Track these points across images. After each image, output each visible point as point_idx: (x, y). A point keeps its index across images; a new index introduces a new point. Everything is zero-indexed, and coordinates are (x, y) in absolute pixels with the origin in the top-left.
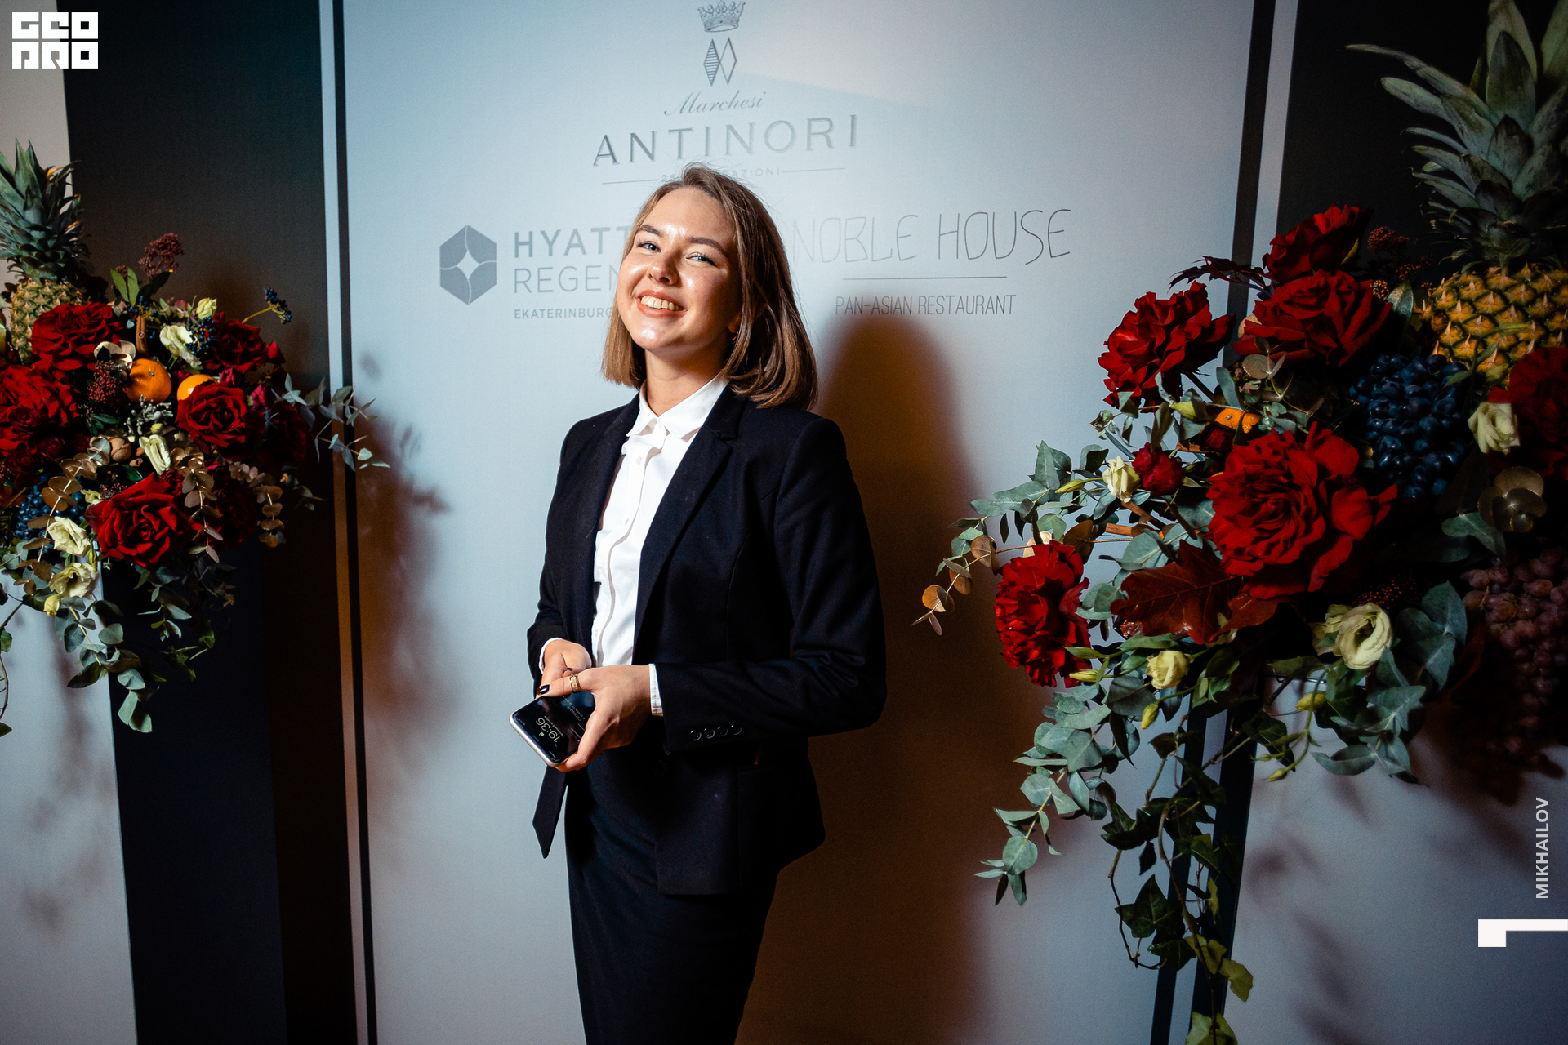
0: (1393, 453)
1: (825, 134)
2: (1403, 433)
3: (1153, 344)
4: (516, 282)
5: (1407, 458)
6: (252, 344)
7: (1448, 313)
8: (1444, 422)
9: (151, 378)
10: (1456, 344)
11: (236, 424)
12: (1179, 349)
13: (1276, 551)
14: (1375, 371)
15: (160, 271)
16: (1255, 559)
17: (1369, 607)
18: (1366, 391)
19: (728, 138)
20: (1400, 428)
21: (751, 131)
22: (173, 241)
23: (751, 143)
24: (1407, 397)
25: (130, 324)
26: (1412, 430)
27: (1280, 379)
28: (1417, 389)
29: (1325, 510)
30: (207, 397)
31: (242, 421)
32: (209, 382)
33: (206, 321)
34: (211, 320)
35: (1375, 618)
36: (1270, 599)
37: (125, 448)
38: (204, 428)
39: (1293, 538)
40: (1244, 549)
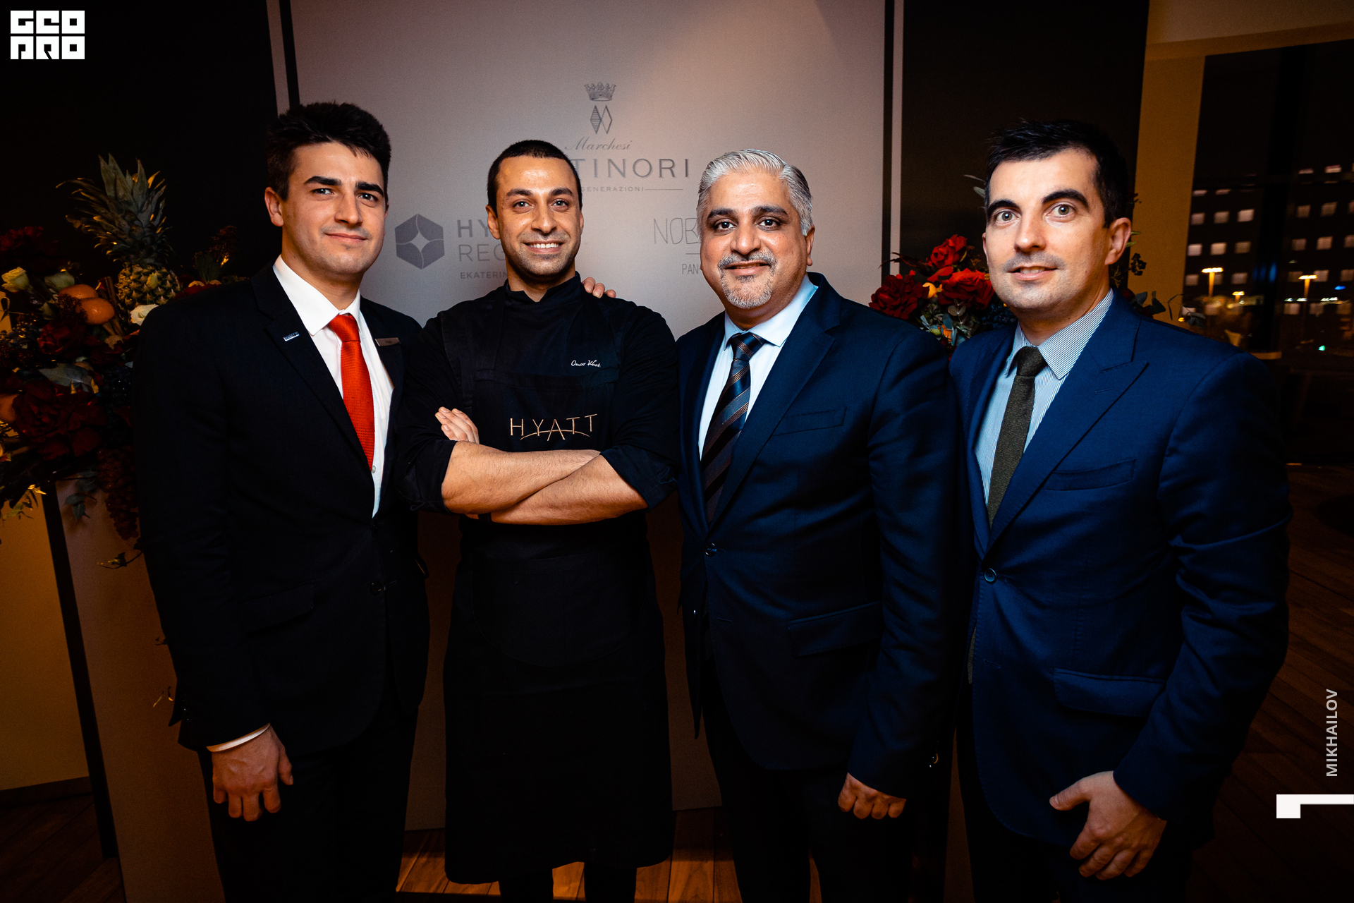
1: (670, 169)
19: (609, 168)
21: (624, 164)
23: (624, 170)
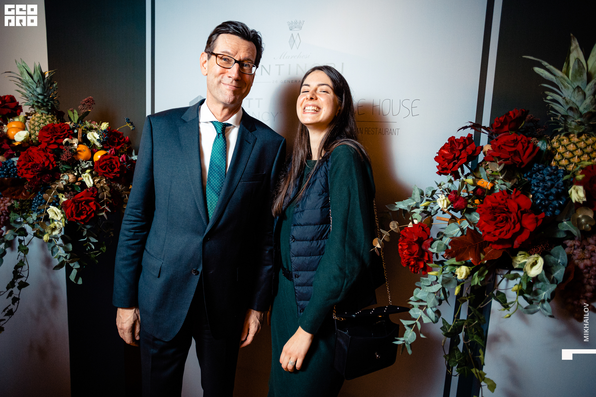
0: (542, 200)
2: (545, 193)
3: (455, 155)
5: (547, 202)
6: (121, 139)
7: (557, 149)
8: (559, 190)
9: (84, 152)
10: (560, 160)
11: (116, 170)
12: (464, 158)
13: (503, 234)
14: (534, 170)
15: (86, 111)
16: (495, 236)
17: (536, 255)
18: (531, 176)
20: (544, 191)
22: (91, 100)
24: (546, 181)
25: (76, 131)
26: (549, 192)
27: (502, 172)
28: (550, 178)
29: (520, 220)
30: (106, 160)
31: (118, 169)
32: (106, 154)
33: (105, 131)
34: (106, 131)
35: (538, 259)
36: (499, 250)
37: (74, 178)
38: (105, 171)
39: (509, 230)
40: (491, 232)
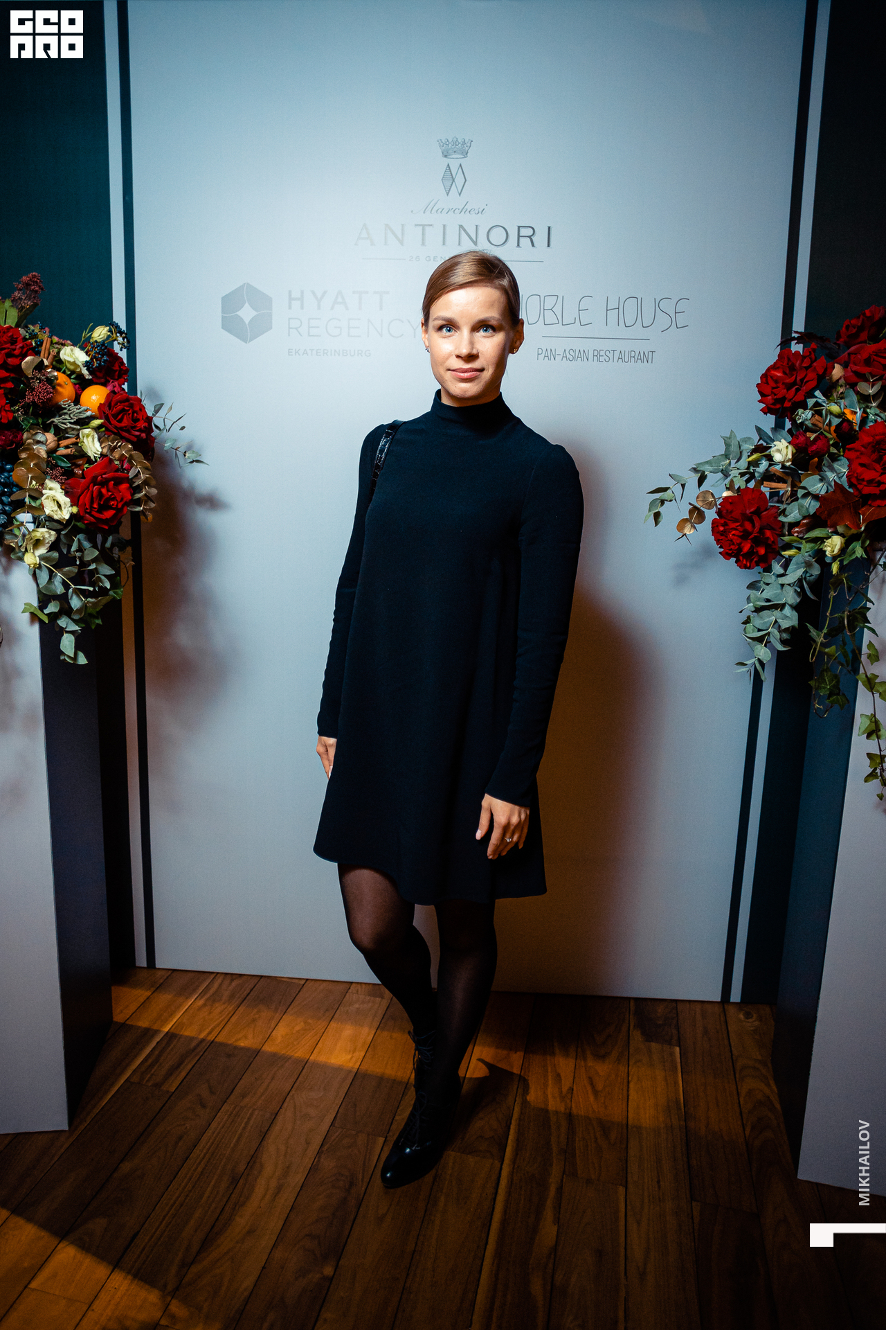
1: (530, 237)
3: (796, 377)
4: (289, 328)
9: (65, 386)
11: (141, 425)
12: (813, 380)
19: (459, 234)
21: (477, 231)
22: (37, 279)
25: (33, 344)
31: (144, 422)
33: (98, 344)
37: (55, 441)
38: (121, 425)
